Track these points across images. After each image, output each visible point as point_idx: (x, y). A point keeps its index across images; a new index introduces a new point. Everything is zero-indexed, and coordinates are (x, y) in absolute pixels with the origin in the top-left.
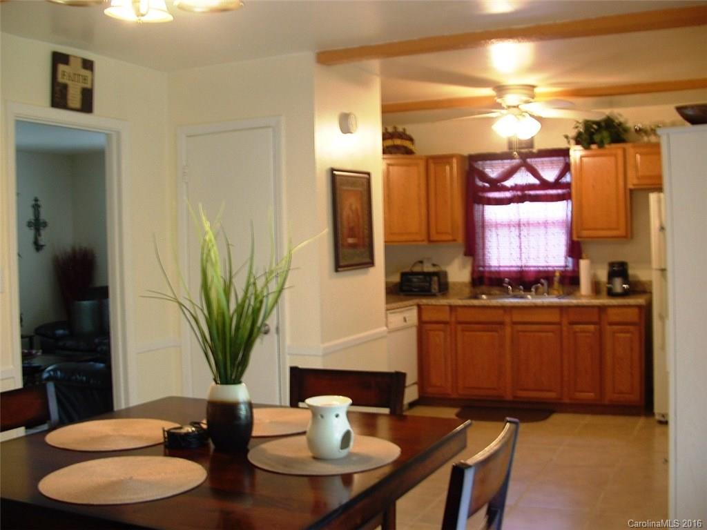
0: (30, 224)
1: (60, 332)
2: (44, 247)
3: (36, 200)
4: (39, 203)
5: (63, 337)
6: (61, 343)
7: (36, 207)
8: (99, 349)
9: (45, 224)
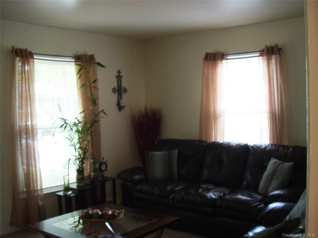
0: (114, 90)
1: (137, 177)
2: (125, 108)
3: (119, 72)
4: (121, 74)
5: (139, 182)
6: (138, 188)
7: (119, 77)
8: (171, 197)
9: (125, 91)
